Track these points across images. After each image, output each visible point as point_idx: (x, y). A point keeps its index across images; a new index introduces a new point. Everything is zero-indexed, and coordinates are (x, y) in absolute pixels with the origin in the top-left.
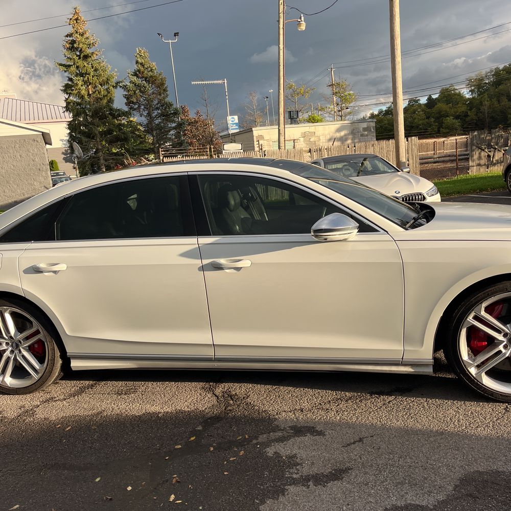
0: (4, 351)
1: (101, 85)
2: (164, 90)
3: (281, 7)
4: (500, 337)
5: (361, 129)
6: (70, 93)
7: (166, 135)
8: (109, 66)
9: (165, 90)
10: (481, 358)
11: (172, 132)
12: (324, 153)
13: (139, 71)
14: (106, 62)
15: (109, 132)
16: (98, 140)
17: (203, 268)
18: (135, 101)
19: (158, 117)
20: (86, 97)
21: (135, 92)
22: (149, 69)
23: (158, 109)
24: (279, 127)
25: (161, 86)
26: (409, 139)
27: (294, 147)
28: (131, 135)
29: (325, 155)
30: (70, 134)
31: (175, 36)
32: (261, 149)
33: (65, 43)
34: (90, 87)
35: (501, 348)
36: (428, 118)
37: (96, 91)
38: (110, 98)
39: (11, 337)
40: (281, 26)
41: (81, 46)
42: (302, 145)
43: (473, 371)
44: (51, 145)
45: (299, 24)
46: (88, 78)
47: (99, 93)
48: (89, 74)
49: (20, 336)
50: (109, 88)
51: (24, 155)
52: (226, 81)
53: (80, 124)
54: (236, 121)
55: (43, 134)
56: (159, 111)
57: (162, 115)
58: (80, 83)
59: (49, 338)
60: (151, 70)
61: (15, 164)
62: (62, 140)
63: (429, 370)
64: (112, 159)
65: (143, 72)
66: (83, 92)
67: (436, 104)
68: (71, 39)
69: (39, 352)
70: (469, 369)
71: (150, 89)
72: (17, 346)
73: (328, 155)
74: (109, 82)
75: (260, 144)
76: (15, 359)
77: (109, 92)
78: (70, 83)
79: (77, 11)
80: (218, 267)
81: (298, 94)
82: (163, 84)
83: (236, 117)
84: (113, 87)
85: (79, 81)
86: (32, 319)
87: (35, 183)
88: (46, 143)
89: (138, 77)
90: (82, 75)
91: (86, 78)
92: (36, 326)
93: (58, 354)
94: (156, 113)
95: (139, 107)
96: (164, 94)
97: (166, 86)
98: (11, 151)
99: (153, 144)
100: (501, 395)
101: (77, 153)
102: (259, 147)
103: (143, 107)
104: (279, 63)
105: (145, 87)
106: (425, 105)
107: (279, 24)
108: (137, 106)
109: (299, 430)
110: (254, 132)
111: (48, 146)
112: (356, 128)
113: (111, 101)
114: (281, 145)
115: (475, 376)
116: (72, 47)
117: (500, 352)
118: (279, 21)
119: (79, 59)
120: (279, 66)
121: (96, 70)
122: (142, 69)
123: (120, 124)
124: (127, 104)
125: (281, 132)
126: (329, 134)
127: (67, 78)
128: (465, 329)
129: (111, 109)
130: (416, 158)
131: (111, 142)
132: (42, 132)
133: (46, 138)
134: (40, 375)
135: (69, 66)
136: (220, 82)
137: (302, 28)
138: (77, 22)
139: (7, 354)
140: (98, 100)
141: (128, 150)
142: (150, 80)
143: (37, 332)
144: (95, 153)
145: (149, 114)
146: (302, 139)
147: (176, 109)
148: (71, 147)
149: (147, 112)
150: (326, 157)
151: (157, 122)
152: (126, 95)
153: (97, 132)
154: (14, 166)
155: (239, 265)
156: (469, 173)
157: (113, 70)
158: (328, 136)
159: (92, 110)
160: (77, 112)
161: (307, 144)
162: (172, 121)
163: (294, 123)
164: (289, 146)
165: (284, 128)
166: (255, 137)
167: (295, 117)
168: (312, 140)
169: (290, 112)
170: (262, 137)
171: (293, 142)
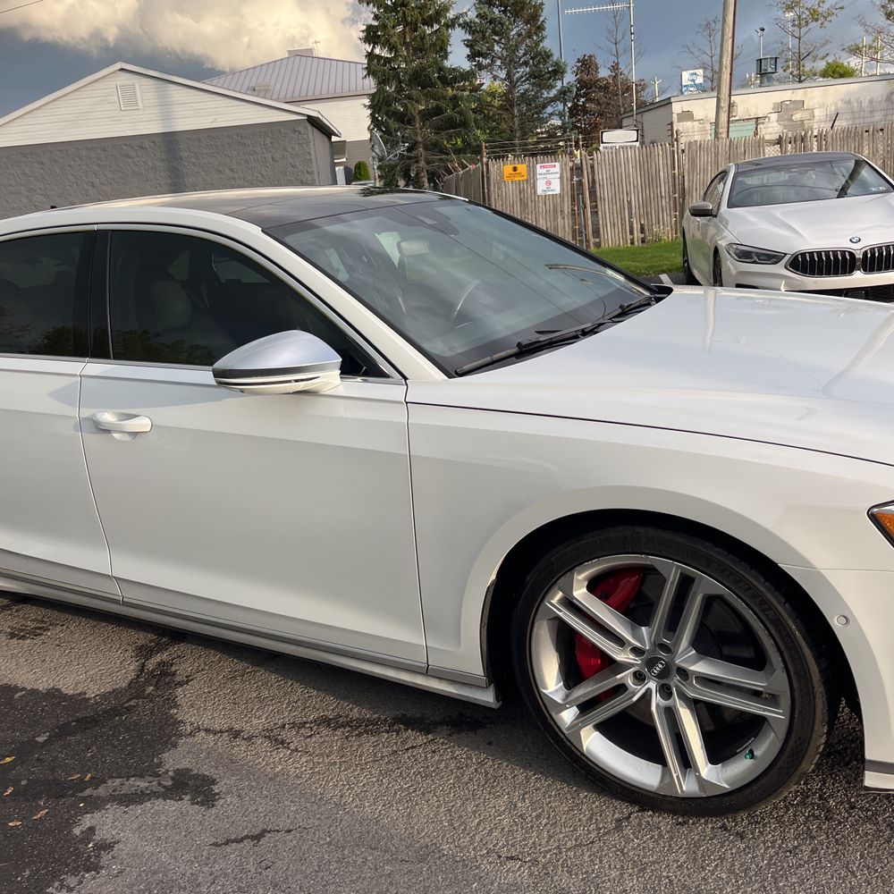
1: (426, 25)
2: (539, 27)
4: (622, 656)
6: (374, 43)
7: (538, 113)
9: (541, 28)
12: (812, 145)
15: (438, 111)
16: (417, 125)
18: (485, 51)
19: (525, 81)
21: (483, 33)
23: (525, 63)
25: (533, 20)
27: (756, 134)
29: (812, 149)
30: (372, 115)
32: (677, 140)
34: (407, 29)
37: (417, 37)
38: (441, 48)
42: (772, 129)
43: (568, 716)
46: (405, 13)
47: (422, 40)
48: (407, 6)
50: (438, 29)
51: (278, 156)
53: (389, 98)
54: (699, 80)
55: (311, 119)
56: (527, 69)
57: (532, 75)
58: (392, 23)
64: (440, 159)
66: (396, 40)
70: (553, 714)
71: (512, 27)
74: (441, 18)
75: (675, 129)
77: (438, 38)
78: (375, 24)
82: (536, 16)
83: (701, 72)
84: (448, 26)
85: (391, 20)
89: (490, 5)
90: (394, 8)
91: (401, 13)
94: (521, 71)
95: (493, 61)
96: (537, 35)
97: (542, 19)
99: (512, 130)
100: (621, 786)
101: (378, 151)
102: (672, 135)
103: (498, 63)
105: (502, 25)
108: (487, 61)
110: (674, 105)
113: (443, 54)
114: (721, 130)
115: (566, 732)
117: (621, 688)
124: (471, 57)
125: (722, 105)
127: (372, 16)
129: (441, 69)
132: (308, 116)
133: (320, 126)
140: (421, 52)
144: (410, 150)
145: (509, 76)
146: (774, 117)
147: (559, 64)
149: (505, 71)
151: (522, 89)
152: (468, 40)
153: (415, 112)
158: (833, 108)
159: (410, 72)
160: (384, 76)
161: (785, 126)
162: (550, 87)
163: (767, 84)
164: (740, 132)
165: (730, 96)
166: (675, 116)
167: (770, 70)
168: (797, 116)
169: (761, 60)
170: (687, 116)
171: (753, 122)
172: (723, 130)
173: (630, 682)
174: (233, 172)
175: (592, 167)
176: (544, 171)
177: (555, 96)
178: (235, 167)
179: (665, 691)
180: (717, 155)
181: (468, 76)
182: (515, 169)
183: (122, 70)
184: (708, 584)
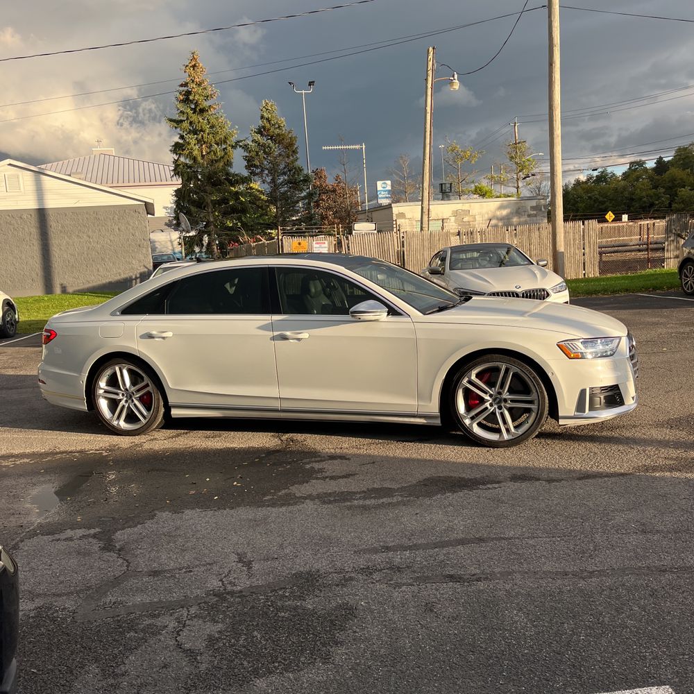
0: (120, 400)
1: (217, 144)
2: (293, 151)
3: (430, 63)
4: (487, 397)
5: (529, 208)
6: (180, 154)
7: (293, 207)
8: (228, 122)
9: (294, 152)
10: (473, 413)
11: (300, 204)
12: (477, 237)
13: (264, 127)
14: (226, 117)
15: (224, 201)
16: (210, 210)
17: (273, 338)
18: (258, 164)
19: (285, 185)
20: (199, 158)
21: (257, 152)
22: (277, 126)
23: (285, 174)
24: (422, 204)
25: (289, 147)
26: (586, 222)
27: (443, 228)
28: (250, 205)
29: (477, 240)
30: (177, 202)
31: (310, 85)
32: (399, 230)
33: (178, 94)
34: (204, 146)
35: (487, 405)
36: (656, 187)
37: (210, 152)
38: (228, 161)
39: (127, 390)
40: (429, 85)
41: (197, 97)
42: (452, 226)
43: (467, 422)
44: (154, 215)
45: (451, 82)
46: (202, 136)
47: (215, 154)
48: (204, 132)
49: (133, 389)
50: (226, 148)
51: (123, 228)
52: (364, 146)
53: (190, 191)
54: (389, 188)
55: (146, 204)
56: (286, 178)
57: (289, 182)
58: (193, 142)
59: (155, 390)
60: (279, 127)
61: (112, 239)
62: (165, 208)
63: (438, 422)
64: (226, 234)
65: (269, 130)
66: (196, 153)
67: (668, 169)
68: (186, 89)
69: (147, 401)
70: (464, 420)
71: (276, 150)
72: (131, 397)
73: (481, 240)
74: (228, 141)
75: (398, 224)
76: (129, 407)
77: (226, 154)
78: (181, 141)
79: (195, 57)
80: (285, 338)
81: (461, 159)
82: (291, 145)
83: (389, 182)
84: (233, 147)
85: (192, 139)
86: (143, 375)
87: (134, 262)
88: (148, 213)
89: (262, 135)
90: (195, 132)
91: (200, 136)
92: (147, 380)
93: (162, 403)
94: (282, 179)
95: (262, 171)
96: (293, 157)
97: (295, 146)
98: (109, 224)
99: (275, 217)
101: (183, 226)
102: (396, 227)
103: (266, 172)
104: (425, 128)
105: (271, 148)
106: (654, 169)
107: (427, 83)
108: (259, 170)
109: (333, 457)
110: (393, 209)
111: (149, 216)
112: (523, 207)
113: (229, 164)
114: (424, 226)
116: (187, 98)
117: (487, 408)
118: (426, 80)
119: (193, 113)
120: (425, 132)
121: (212, 127)
122: (268, 125)
123: (237, 193)
124: (247, 167)
125: (424, 210)
126: (488, 214)
127: (179, 136)
128: (461, 390)
129: (228, 174)
130: (594, 246)
131: (225, 214)
132: (145, 202)
133: (149, 208)
134: (147, 420)
135: (182, 121)
136: (357, 147)
137: (454, 87)
138: (194, 69)
139: (123, 402)
140: (212, 162)
141: (244, 225)
142: (278, 139)
143: (147, 385)
144: (206, 226)
145: (273, 181)
146: (453, 219)
147: (307, 176)
148: (177, 218)
149: (270, 178)
150: (479, 242)
151: (282, 190)
152: (246, 157)
153: (209, 201)
154: (111, 241)
155: (300, 336)
156: (663, 267)
157: (233, 126)
158: (486, 216)
159: (205, 174)
160: (188, 176)
161: (459, 225)
162: (301, 190)
163: (446, 198)
164: (435, 227)
165: (429, 205)
166: (394, 215)
167: (447, 191)
168: (466, 219)
169: (442, 184)
170: (402, 215)
171: (441, 222)
172: (425, 225)
173: (488, 406)
174: (89, 237)
175: (348, 244)
176: (318, 246)
177: (305, 196)
178: (90, 234)
179: (500, 408)
180: (423, 240)
181: (245, 180)
182: (299, 244)
183: (10, 165)
184: (514, 369)
